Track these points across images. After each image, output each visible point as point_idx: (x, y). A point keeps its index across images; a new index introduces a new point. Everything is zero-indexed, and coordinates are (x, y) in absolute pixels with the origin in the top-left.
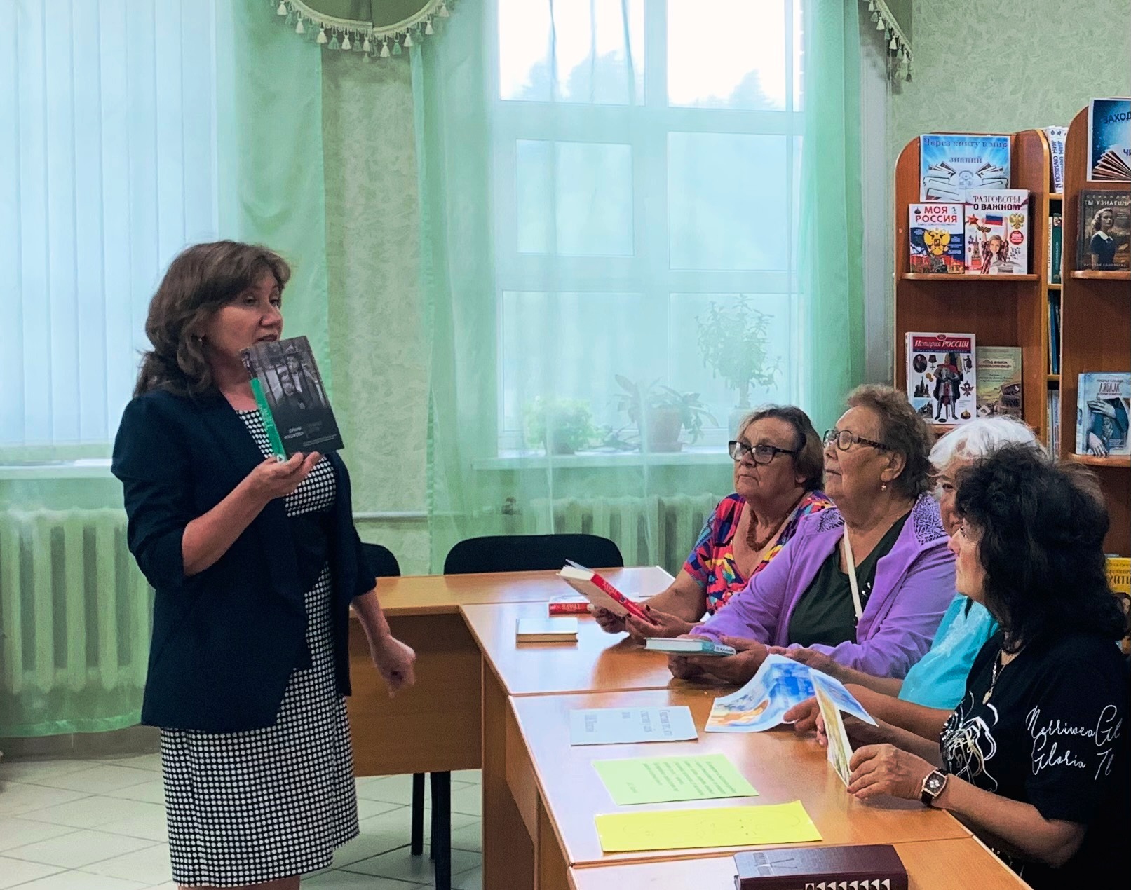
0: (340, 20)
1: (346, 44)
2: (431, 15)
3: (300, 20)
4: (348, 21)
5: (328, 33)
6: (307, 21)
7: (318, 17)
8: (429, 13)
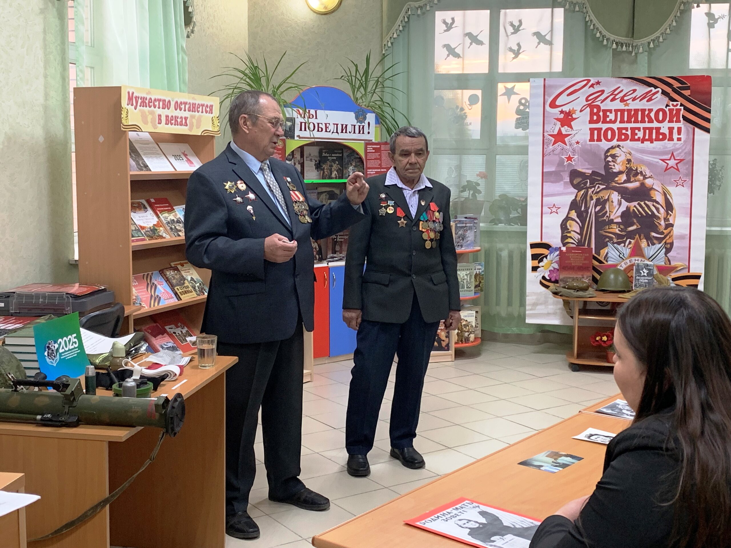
0: (622, 38)
1: (624, 48)
2: (663, 33)
3: (605, 39)
4: (626, 38)
5: (616, 43)
6: (607, 40)
7: (612, 37)
8: (661, 32)
